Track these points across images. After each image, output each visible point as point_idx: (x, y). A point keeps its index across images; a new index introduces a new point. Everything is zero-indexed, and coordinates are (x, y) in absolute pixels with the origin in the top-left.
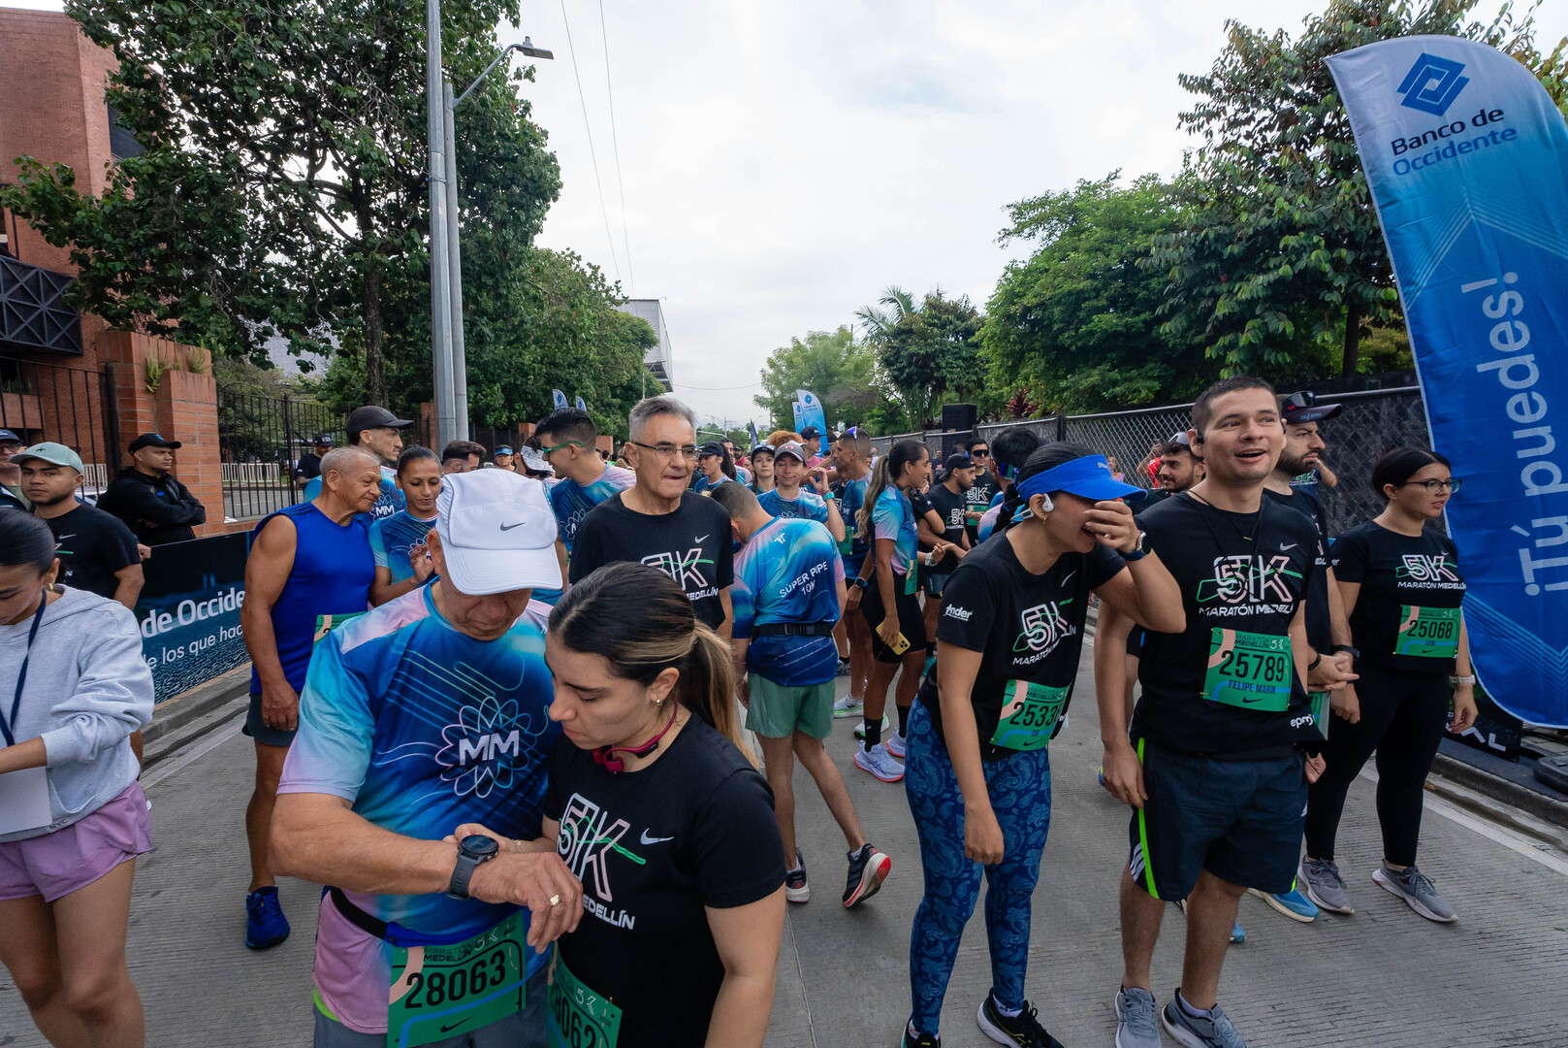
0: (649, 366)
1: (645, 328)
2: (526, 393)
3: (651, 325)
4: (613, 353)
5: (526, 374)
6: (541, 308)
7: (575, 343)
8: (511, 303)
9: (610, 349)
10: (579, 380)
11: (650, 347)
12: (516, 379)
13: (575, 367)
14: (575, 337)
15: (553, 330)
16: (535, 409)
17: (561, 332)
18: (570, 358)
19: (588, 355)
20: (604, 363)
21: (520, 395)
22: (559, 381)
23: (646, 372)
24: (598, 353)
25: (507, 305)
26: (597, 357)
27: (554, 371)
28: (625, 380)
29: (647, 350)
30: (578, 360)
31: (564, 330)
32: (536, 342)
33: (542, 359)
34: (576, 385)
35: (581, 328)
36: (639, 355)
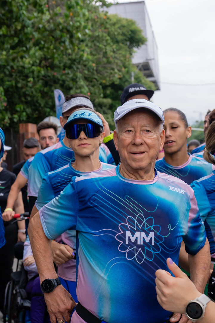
0: (137, 66)
1: (133, 28)
2: (25, 95)
3: (139, 25)
4: (106, 53)
5: (27, 77)
6: (41, 12)
7: (71, 42)
8: (15, 9)
9: (101, 49)
10: (74, 80)
11: (138, 46)
12: (17, 82)
13: (70, 67)
14: (72, 36)
15: (52, 31)
16: (34, 110)
17: (58, 33)
18: (66, 60)
19: (82, 56)
20: (98, 62)
21: (20, 98)
22: (55, 82)
23: (135, 72)
24: (91, 54)
25: (11, 11)
26: (90, 57)
27: (51, 73)
28: (116, 78)
29: (135, 49)
30: (73, 61)
31: (61, 31)
32: (37, 44)
33: (41, 62)
34: (71, 84)
35: (78, 28)
36: (128, 55)
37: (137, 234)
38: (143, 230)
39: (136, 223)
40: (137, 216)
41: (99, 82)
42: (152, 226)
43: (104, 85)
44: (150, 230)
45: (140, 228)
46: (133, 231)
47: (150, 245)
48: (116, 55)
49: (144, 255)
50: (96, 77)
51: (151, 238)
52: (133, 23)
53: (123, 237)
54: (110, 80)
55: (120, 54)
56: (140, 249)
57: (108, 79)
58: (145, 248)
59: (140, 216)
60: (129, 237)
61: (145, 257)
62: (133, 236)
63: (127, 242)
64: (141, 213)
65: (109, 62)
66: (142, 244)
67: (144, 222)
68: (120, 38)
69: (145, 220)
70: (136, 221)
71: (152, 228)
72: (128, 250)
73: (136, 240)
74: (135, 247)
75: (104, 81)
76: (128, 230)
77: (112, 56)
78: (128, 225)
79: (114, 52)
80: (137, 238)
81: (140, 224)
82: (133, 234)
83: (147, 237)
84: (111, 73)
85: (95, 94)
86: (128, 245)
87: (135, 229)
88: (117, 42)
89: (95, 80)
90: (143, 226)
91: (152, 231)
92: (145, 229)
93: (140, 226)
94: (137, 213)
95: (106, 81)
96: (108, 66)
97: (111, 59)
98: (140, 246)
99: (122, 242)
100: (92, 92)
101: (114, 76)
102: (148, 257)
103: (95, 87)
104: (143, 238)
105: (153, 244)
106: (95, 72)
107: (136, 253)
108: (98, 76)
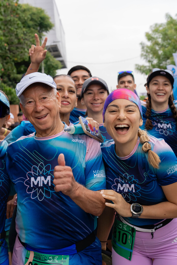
37: (39, 178)
38: (42, 175)
39: (38, 170)
40: (39, 165)
41: (12, 60)
42: (49, 171)
43: (16, 62)
44: (47, 175)
45: (41, 173)
46: (36, 177)
47: (48, 186)
48: (26, 37)
49: (44, 194)
50: (9, 55)
51: (48, 180)
52: (42, 11)
53: (29, 182)
54: (20, 59)
55: (29, 36)
56: (41, 190)
57: (19, 57)
58: (44, 188)
59: (41, 164)
60: (33, 182)
61: (44, 195)
62: (36, 181)
63: (32, 186)
64: (42, 162)
65: (20, 43)
66: (42, 186)
67: (44, 168)
68: (31, 23)
69: (44, 167)
70: (38, 169)
71: (49, 173)
72: (33, 192)
73: (38, 183)
74: (37, 189)
75: (16, 59)
76: (33, 176)
77: (22, 38)
78: (32, 173)
79: (24, 34)
80: (38, 181)
81: (41, 171)
82: (36, 179)
83: (46, 180)
84: (22, 52)
85: (9, 70)
86: (32, 188)
87: (37, 175)
88: (29, 27)
89: (8, 58)
90: (43, 172)
91: (49, 175)
92: (44, 174)
93: (41, 172)
94: (39, 163)
95: (18, 58)
96: (19, 46)
97: (22, 41)
98: (41, 187)
99: (29, 186)
100: (6, 68)
101: (24, 55)
102: (47, 196)
103: (9, 64)
104: (43, 181)
105: (50, 185)
106: (8, 52)
107: (38, 193)
108: (10, 54)
